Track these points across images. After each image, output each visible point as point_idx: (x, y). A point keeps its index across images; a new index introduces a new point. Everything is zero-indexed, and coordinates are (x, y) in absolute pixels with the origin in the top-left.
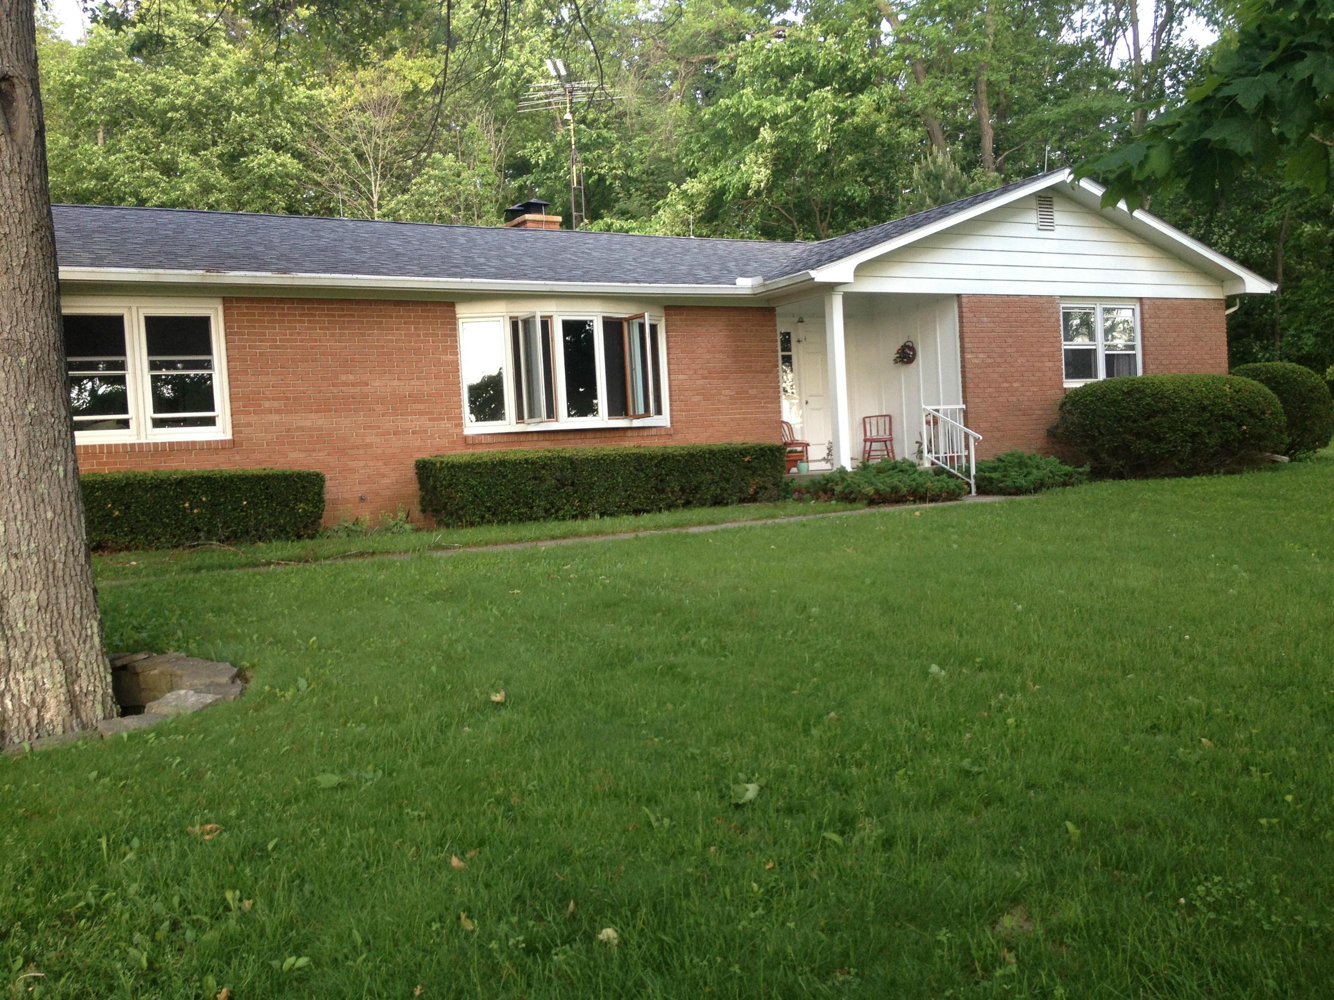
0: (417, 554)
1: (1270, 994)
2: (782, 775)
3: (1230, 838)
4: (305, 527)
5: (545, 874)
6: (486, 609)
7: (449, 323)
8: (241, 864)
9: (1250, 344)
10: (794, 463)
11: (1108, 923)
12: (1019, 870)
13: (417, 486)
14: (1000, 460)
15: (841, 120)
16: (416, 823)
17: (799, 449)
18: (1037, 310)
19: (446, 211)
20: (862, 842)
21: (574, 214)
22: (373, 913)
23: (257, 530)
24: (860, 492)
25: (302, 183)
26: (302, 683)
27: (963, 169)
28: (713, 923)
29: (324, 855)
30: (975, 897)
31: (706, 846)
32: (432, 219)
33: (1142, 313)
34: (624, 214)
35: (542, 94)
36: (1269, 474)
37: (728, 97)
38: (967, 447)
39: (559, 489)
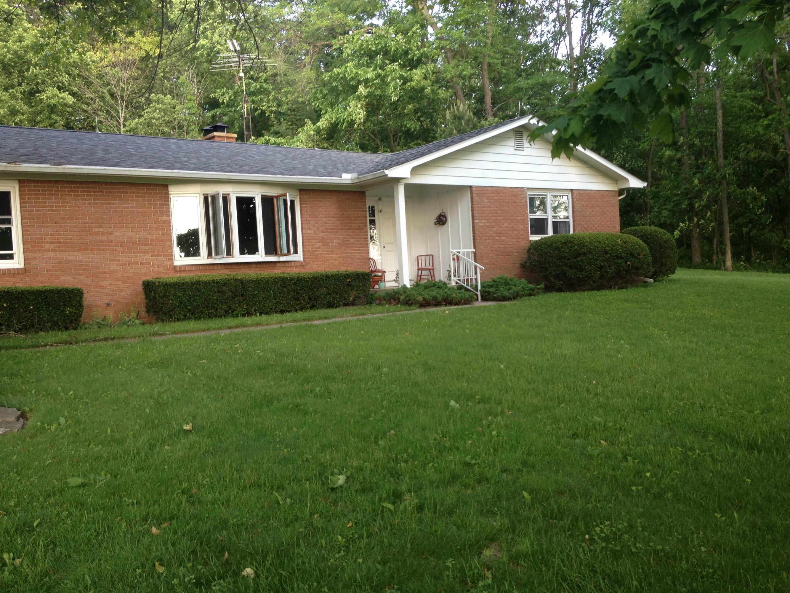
0: (141, 339)
1: (634, 589)
2: (360, 469)
3: (615, 499)
4: (71, 322)
5: (211, 536)
6: (184, 372)
7: (165, 197)
8: (15, 536)
9: (634, 216)
10: (377, 282)
11: (544, 552)
12: (495, 521)
13: (143, 296)
14: (494, 281)
15: (404, 83)
16: (131, 507)
17: (380, 274)
18: (515, 196)
19: (166, 129)
20: (405, 508)
21: (245, 133)
22: (99, 565)
23: (39, 324)
24: (414, 299)
25: (75, 110)
26: (62, 420)
27: (474, 114)
28: (313, 562)
29: (69, 529)
30: (469, 538)
31: (312, 514)
32: (157, 134)
33: (572, 198)
34: (277, 134)
35: (225, 61)
36: (643, 289)
37: (339, 67)
38: (476, 273)
39: (234, 298)
